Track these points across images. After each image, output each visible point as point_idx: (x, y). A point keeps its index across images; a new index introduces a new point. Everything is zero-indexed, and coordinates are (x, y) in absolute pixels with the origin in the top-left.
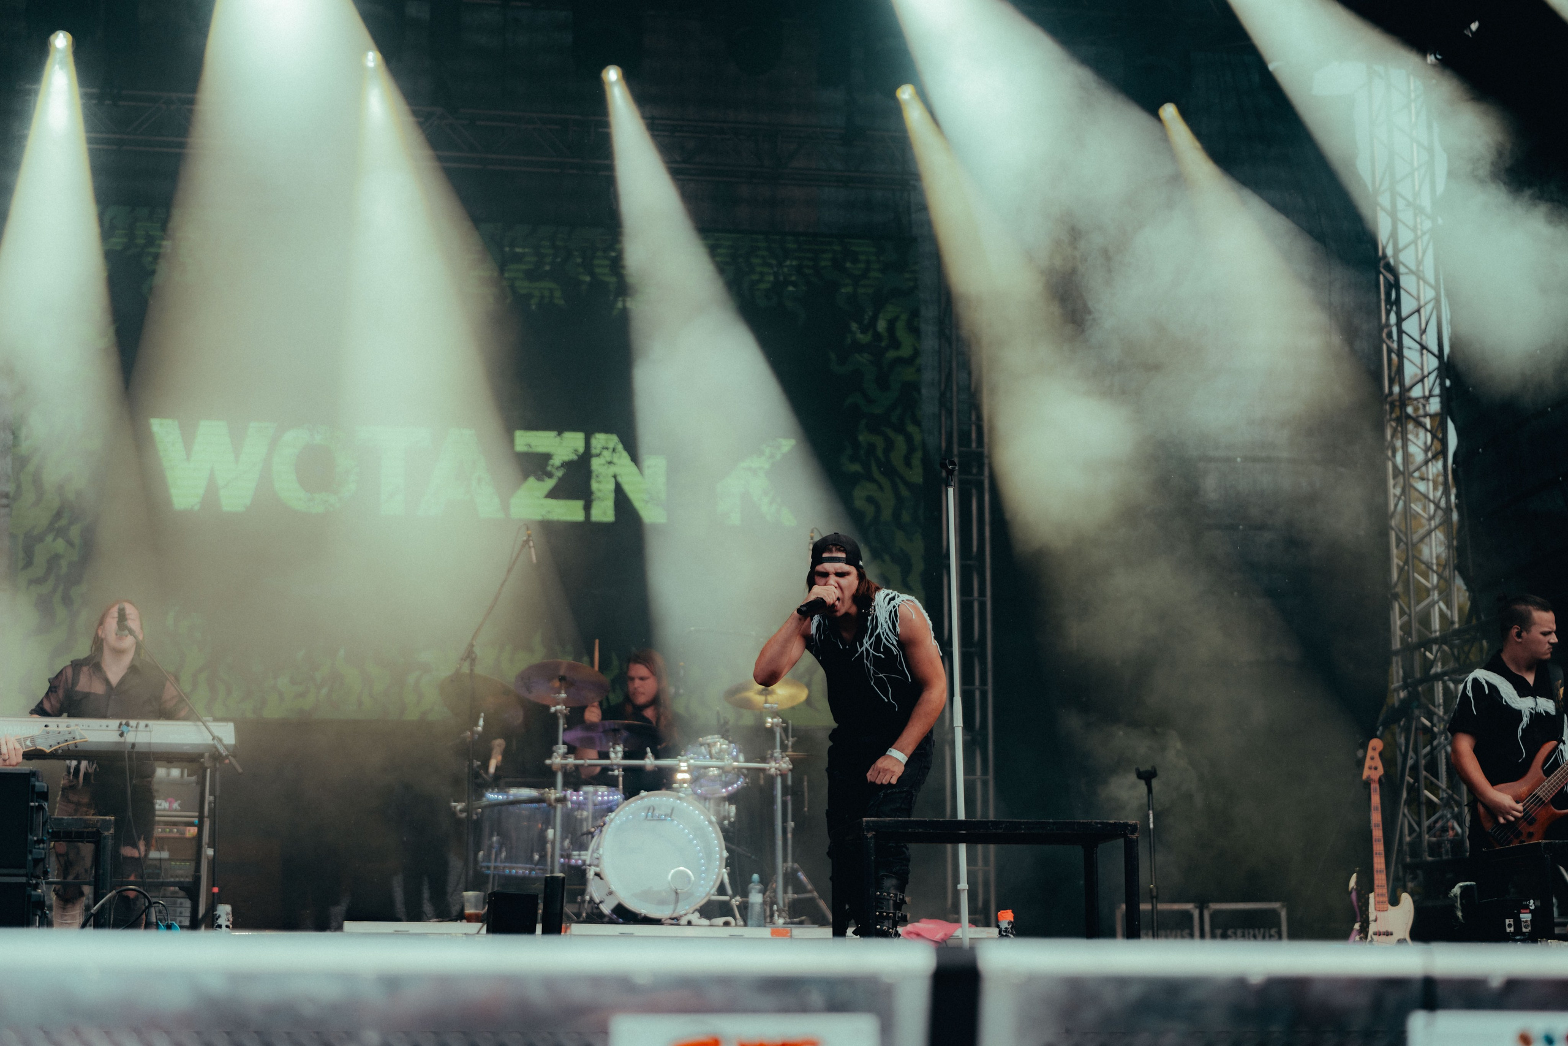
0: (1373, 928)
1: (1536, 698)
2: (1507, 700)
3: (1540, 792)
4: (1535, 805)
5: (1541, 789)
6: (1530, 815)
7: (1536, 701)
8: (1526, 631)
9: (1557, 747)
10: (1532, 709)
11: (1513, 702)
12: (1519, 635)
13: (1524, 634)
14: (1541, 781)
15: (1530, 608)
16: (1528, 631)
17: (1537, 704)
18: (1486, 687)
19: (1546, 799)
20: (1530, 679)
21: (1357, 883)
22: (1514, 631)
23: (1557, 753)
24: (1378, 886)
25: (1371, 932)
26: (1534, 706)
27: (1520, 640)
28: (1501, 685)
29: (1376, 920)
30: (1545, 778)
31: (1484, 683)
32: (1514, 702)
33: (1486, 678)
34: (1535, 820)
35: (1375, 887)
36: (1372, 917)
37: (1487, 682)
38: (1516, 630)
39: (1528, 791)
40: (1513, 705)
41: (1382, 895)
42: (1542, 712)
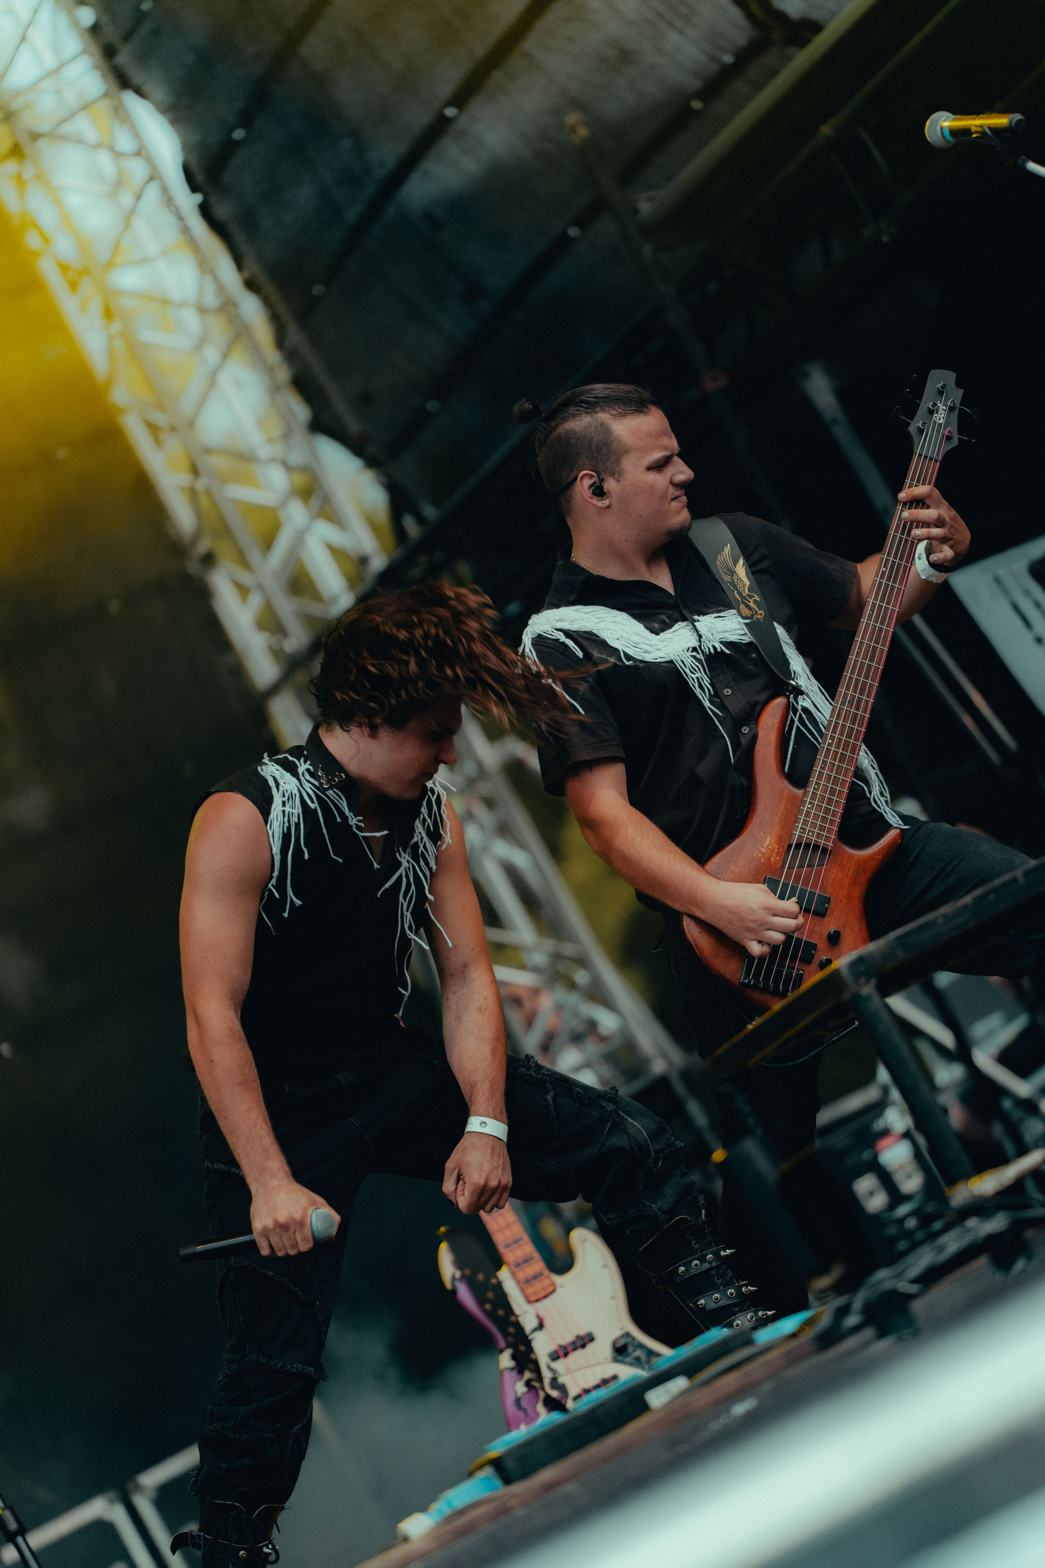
0: (542, 1346)
1: (693, 622)
2: (630, 652)
3: (802, 832)
4: (810, 866)
5: (805, 822)
6: (812, 894)
7: (695, 627)
8: (612, 475)
9: (790, 708)
10: (694, 649)
11: (646, 652)
12: (599, 491)
13: (610, 485)
14: (795, 806)
15: (603, 416)
16: (617, 474)
17: (700, 636)
18: (570, 643)
19: (827, 839)
20: (664, 580)
21: (459, 1263)
22: (584, 485)
23: (797, 723)
24: (508, 1246)
25: (543, 1360)
26: (695, 643)
27: (606, 502)
28: (601, 626)
29: (541, 1326)
30: (799, 792)
31: (562, 638)
32: (648, 648)
33: (560, 625)
34: (828, 900)
35: (502, 1249)
36: (528, 1323)
37: (568, 634)
38: (587, 482)
39: (780, 841)
40: (649, 658)
41: (527, 1260)
42: (719, 647)
